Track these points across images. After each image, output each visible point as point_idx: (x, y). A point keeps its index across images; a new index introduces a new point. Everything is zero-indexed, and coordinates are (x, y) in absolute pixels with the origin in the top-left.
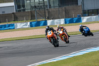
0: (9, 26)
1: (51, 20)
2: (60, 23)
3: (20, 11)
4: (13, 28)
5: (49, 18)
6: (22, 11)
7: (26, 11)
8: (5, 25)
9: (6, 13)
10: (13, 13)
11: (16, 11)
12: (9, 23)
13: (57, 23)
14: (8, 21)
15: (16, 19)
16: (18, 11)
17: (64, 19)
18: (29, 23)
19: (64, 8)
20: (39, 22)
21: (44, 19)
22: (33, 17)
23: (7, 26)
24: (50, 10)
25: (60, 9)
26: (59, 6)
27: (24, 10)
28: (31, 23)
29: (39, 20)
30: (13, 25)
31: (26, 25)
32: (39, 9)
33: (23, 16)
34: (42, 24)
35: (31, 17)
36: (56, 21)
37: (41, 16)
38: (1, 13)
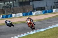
2: (20, 15)
5: (13, 13)
13: (18, 16)
19: (22, 7)
21: (10, 14)
24: (14, 8)
25: (20, 8)
26: (19, 6)
28: (3, 16)
37: (9, 12)
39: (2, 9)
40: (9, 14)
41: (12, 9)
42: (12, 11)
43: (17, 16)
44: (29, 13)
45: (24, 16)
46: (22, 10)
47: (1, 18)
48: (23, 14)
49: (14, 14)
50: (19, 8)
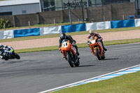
0: (32, 31)
1: (92, 24)
2: (104, 27)
3: (48, 10)
4: (37, 33)
5: (88, 21)
6: (50, 10)
7: (56, 10)
8: (27, 30)
9: (28, 13)
10: (38, 13)
11: (42, 10)
12: (32, 27)
13: (100, 27)
14: (31, 25)
15: (42, 21)
16: (45, 10)
17: (109, 22)
18: (60, 28)
19: (109, 6)
20: (75, 25)
21: (81, 22)
22: (65, 19)
23: (29, 31)
24: (90, 9)
25: (104, 8)
26: (103, 4)
27: (53, 9)
28: (63, 27)
29: (74, 23)
30: (37, 30)
31: (56, 30)
32: (75, 7)
33: (51, 18)
34: (79, 29)
36: (98, 24)
37: (77, 17)
38: (21, 13)
39: (61, 9)
40: (79, 23)
41: (85, 11)
42: (86, 16)
43: (98, 29)
44: (126, 22)
45: (114, 29)
46: (110, 13)
48: (111, 23)
49: (91, 22)
50: (103, 10)
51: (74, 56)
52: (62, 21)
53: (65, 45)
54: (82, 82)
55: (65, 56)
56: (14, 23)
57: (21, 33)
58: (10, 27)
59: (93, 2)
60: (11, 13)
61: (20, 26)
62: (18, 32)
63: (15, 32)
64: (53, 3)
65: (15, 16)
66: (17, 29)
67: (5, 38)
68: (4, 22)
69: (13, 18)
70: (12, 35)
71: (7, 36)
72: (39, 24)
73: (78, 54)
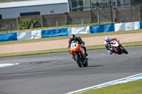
0: (60, 31)
1: (121, 24)
2: (133, 27)
3: (76, 10)
4: (65, 34)
5: (117, 21)
6: (78, 11)
7: (84, 10)
8: (54, 30)
9: (56, 13)
10: (66, 13)
11: (70, 10)
12: (60, 28)
13: (129, 28)
14: (59, 25)
15: (70, 21)
16: (73, 10)
17: (138, 23)
18: (88, 28)
19: (138, 6)
20: (103, 26)
21: (110, 22)
22: (94, 19)
23: (57, 31)
24: (119, 9)
25: (133, 8)
26: (132, 4)
27: (81, 9)
28: (91, 28)
29: (102, 23)
30: (65, 30)
31: (84, 30)
32: (104, 7)
33: (79, 18)
34: (107, 29)
35: (92, 18)
36: (127, 24)
37: (106, 18)
38: (49, 13)
39: (89, 9)
40: (107, 23)
41: (114, 11)
42: (114, 17)
43: (127, 29)
47: (86, 33)
49: (119, 23)
50: (132, 10)
51: (82, 56)
52: (90, 21)
53: (74, 46)
54: (110, 83)
55: (74, 56)
56: (42, 24)
57: (49, 34)
58: (38, 27)
59: (122, 2)
60: (38, 13)
61: (47, 26)
62: (46, 32)
63: (43, 33)
64: (81, 3)
65: (43, 16)
66: (45, 29)
67: (32, 38)
68: (32, 22)
69: (41, 18)
70: (39, 35)
71: (35, 36)
72: (67, 24)
73: (87, 55)
